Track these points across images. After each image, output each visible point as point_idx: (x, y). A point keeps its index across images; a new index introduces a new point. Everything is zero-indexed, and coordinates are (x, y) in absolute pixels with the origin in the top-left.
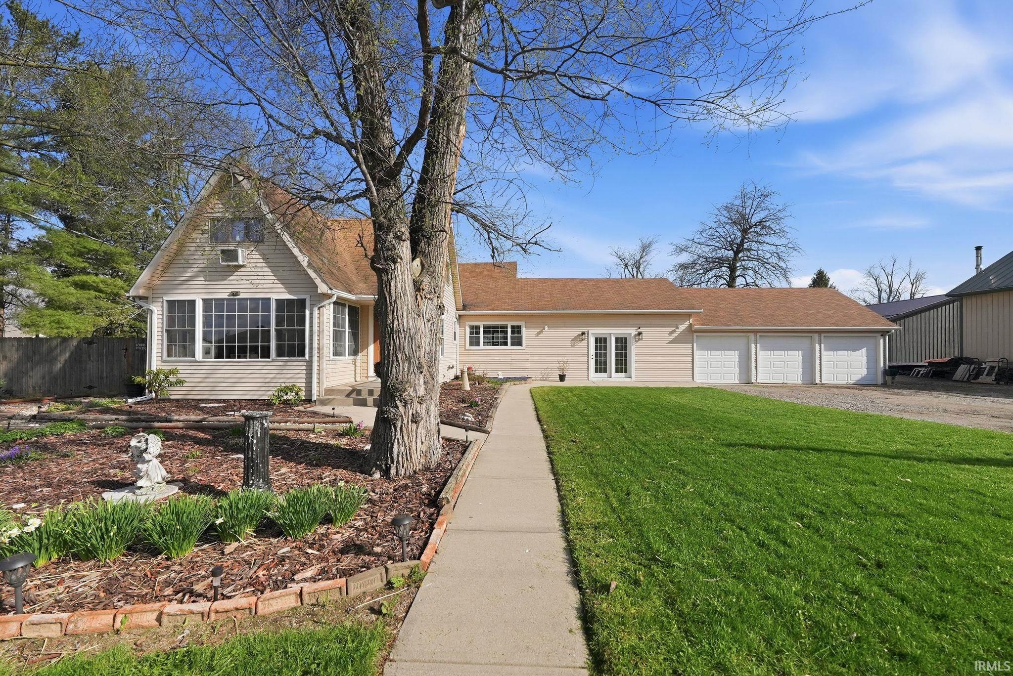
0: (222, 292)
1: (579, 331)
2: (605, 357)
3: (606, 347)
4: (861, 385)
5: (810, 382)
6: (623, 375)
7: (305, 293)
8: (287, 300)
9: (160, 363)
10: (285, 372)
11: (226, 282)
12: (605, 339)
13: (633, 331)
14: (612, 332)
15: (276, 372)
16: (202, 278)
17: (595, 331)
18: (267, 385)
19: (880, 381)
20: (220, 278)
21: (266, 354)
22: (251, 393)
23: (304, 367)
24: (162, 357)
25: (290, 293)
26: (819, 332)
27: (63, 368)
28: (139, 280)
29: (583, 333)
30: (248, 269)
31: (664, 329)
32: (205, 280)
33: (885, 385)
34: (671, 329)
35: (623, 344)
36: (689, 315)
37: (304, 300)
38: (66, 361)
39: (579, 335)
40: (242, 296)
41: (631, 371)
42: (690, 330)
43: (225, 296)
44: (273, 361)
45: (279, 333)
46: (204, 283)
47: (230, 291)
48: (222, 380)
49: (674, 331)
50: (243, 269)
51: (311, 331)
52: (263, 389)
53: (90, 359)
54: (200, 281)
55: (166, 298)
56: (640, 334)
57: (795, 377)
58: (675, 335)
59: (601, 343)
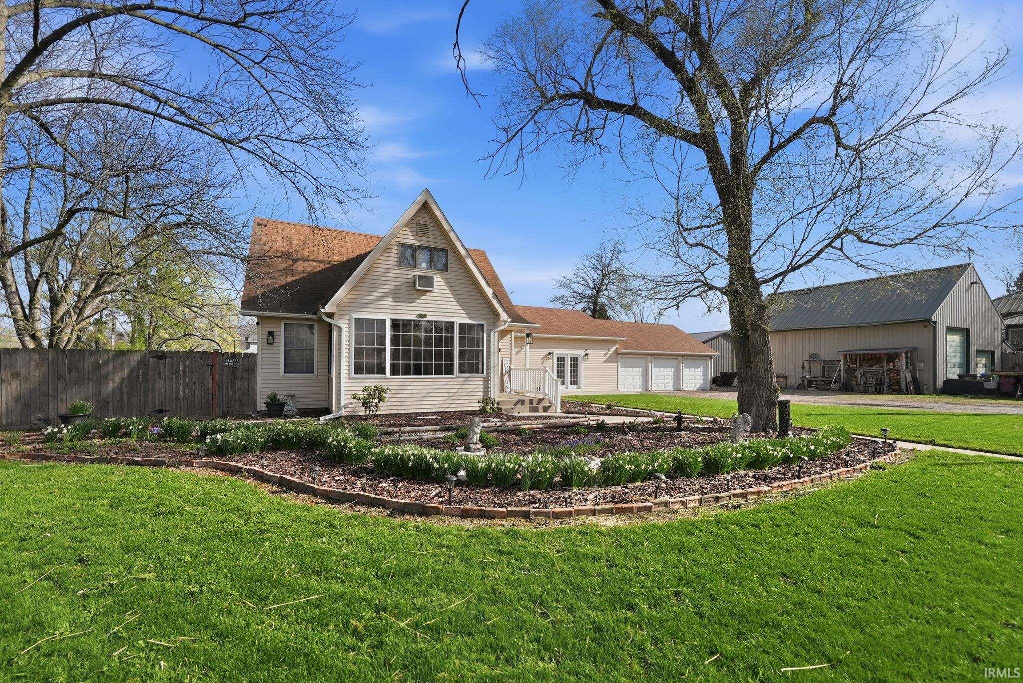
0: (409, 313)
1: (547, 351)
2: (564, 372)
3: (564, 364)
4: (703, 390)
5: (678, 389)
6: (575, 386)
7: (483, 319)
8: (468, 324)
9: (348, 380)
10: (466, 386)
11: (413, 304)
12: (564, 358)
13: (582, 353)
14: (568, 353)
15: (458, 387)
16: (391, 299)
17: (558, 352)
18: (451, 398)
19: (709, 388)
20: (410, 300)
21: (450, 371)
22: (438, 406)
23: (482, 383)
24: (349, 374)
25: (470, 318)
26: (683, 356)
27: (120, 388)
28: (334, 297)
29: (550, 354)
30: (435, 295)
31: (599, 352)
32: (394, 301)
33: (711, 390)
34: (605, 352)
35: (575, 360)
36: (615, 342)
37: (483, 325)
38: (123, 380)
39: (546, 355)
40: (428, 318)
41: (580, 384)
42: (616, 352)
43: (413, 317)
44: (458, 377)
45: (462, 354)
46: (393, 303)
47: (418, 313)
48: (411, 395)
49: (606, 354)
50: (428, 294)
51: (489, 352)
52: (448, 402)
53: (160, 377)
54: (389, 302)
55: (355, 316)
56: (586, 355)
57: (670, 387)
58: (607, 356)
59: (561, 360)
